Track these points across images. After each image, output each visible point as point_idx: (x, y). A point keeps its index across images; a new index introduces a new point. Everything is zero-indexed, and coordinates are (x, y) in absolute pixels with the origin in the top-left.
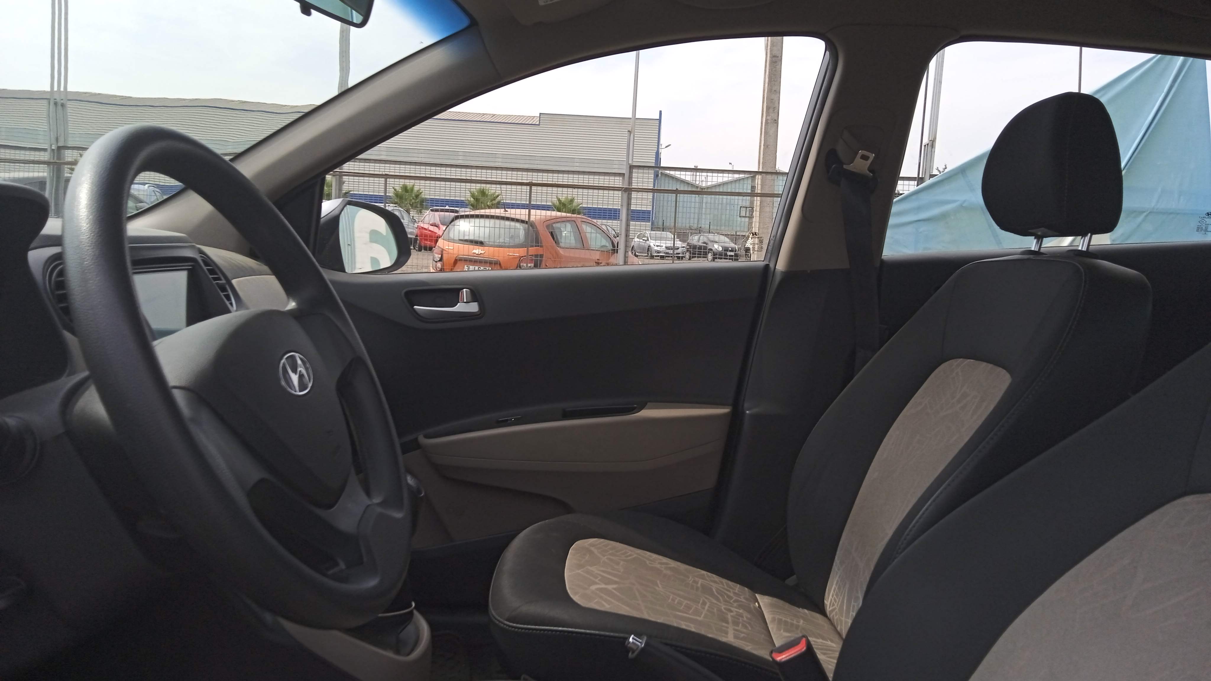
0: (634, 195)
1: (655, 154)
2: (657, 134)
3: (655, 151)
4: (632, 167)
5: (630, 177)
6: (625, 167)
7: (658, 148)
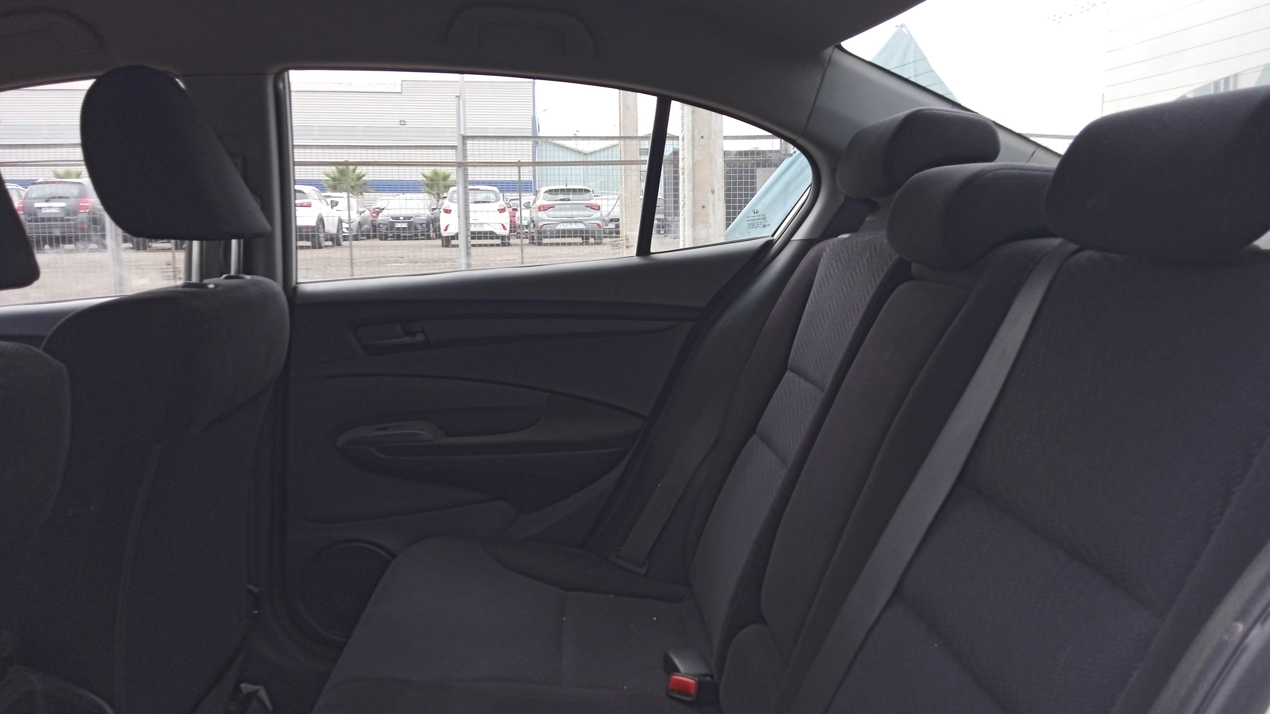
0: (471, 170)
1: (531, 119)
2: (532, 98)
4: (465, 138)
5: (464, 150)
6: (456, 139)
7: (534, 113)
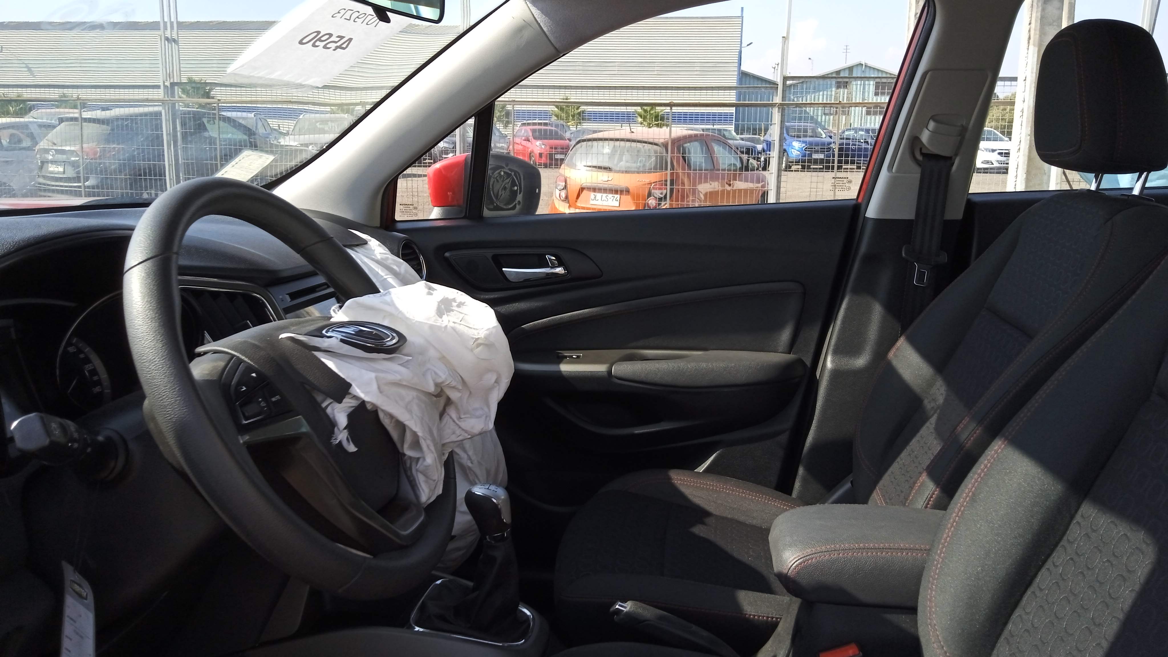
1: (737, 53)
2: (740, 33)
3: (738, 51)
7: (741, 47)
